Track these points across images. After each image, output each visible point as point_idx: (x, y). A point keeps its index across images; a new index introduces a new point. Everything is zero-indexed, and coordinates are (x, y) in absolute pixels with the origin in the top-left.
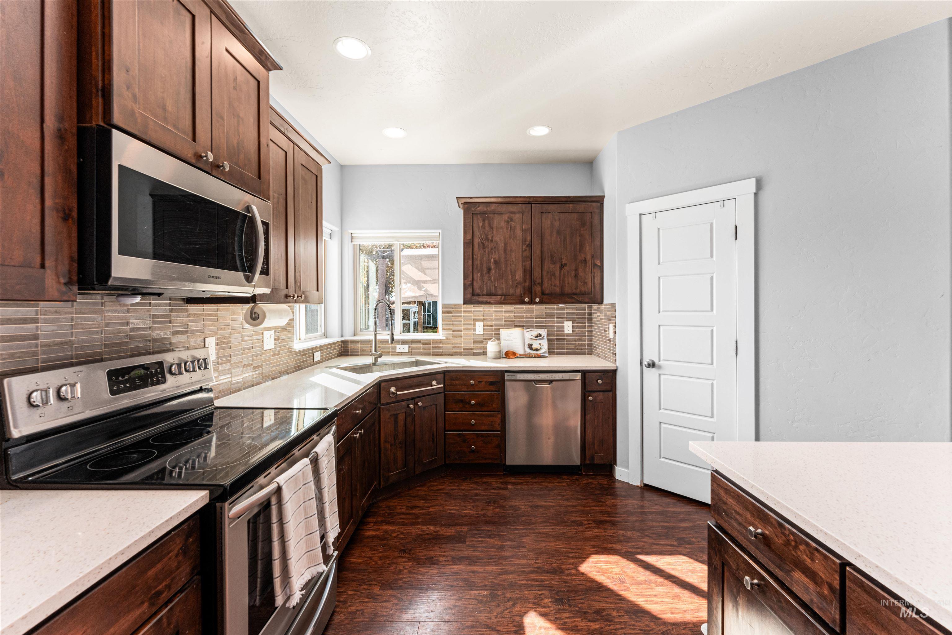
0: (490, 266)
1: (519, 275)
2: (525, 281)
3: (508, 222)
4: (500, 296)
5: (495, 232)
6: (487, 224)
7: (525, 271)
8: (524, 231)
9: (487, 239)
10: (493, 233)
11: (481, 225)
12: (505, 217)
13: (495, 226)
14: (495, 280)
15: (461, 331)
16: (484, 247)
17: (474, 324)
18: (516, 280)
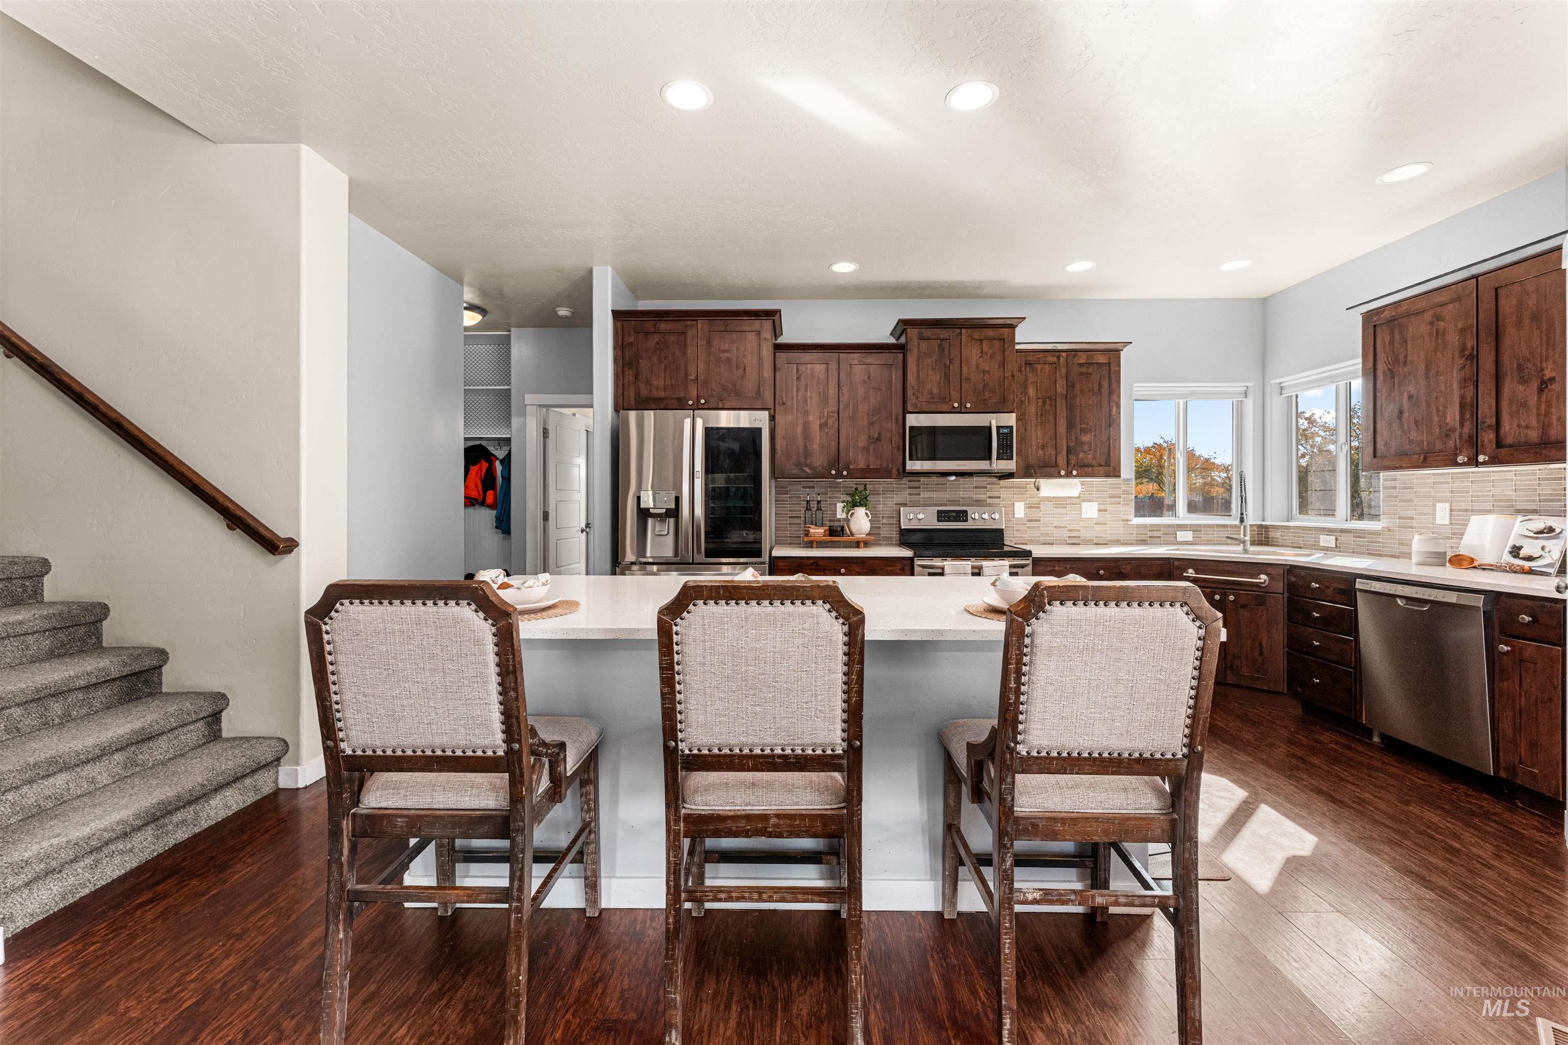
0: (1401, 406)
1: (1453, 415)
2: (1462, 424)
3: (1432, 323)
4: (1417, 456)
5: (1409, 347)
6: (1397, 337)
7: (1462, 406)
8: (1463, 331)
9: (1397, 361)
10: (1406, 349)
11: (1387, 340)
12: (1428, 316)
13: (1409, 335)
14: (1410, 429)
15: (1412, 518)
16: (1393, 377)
17: (1434, 506)
18: (1447, 424)
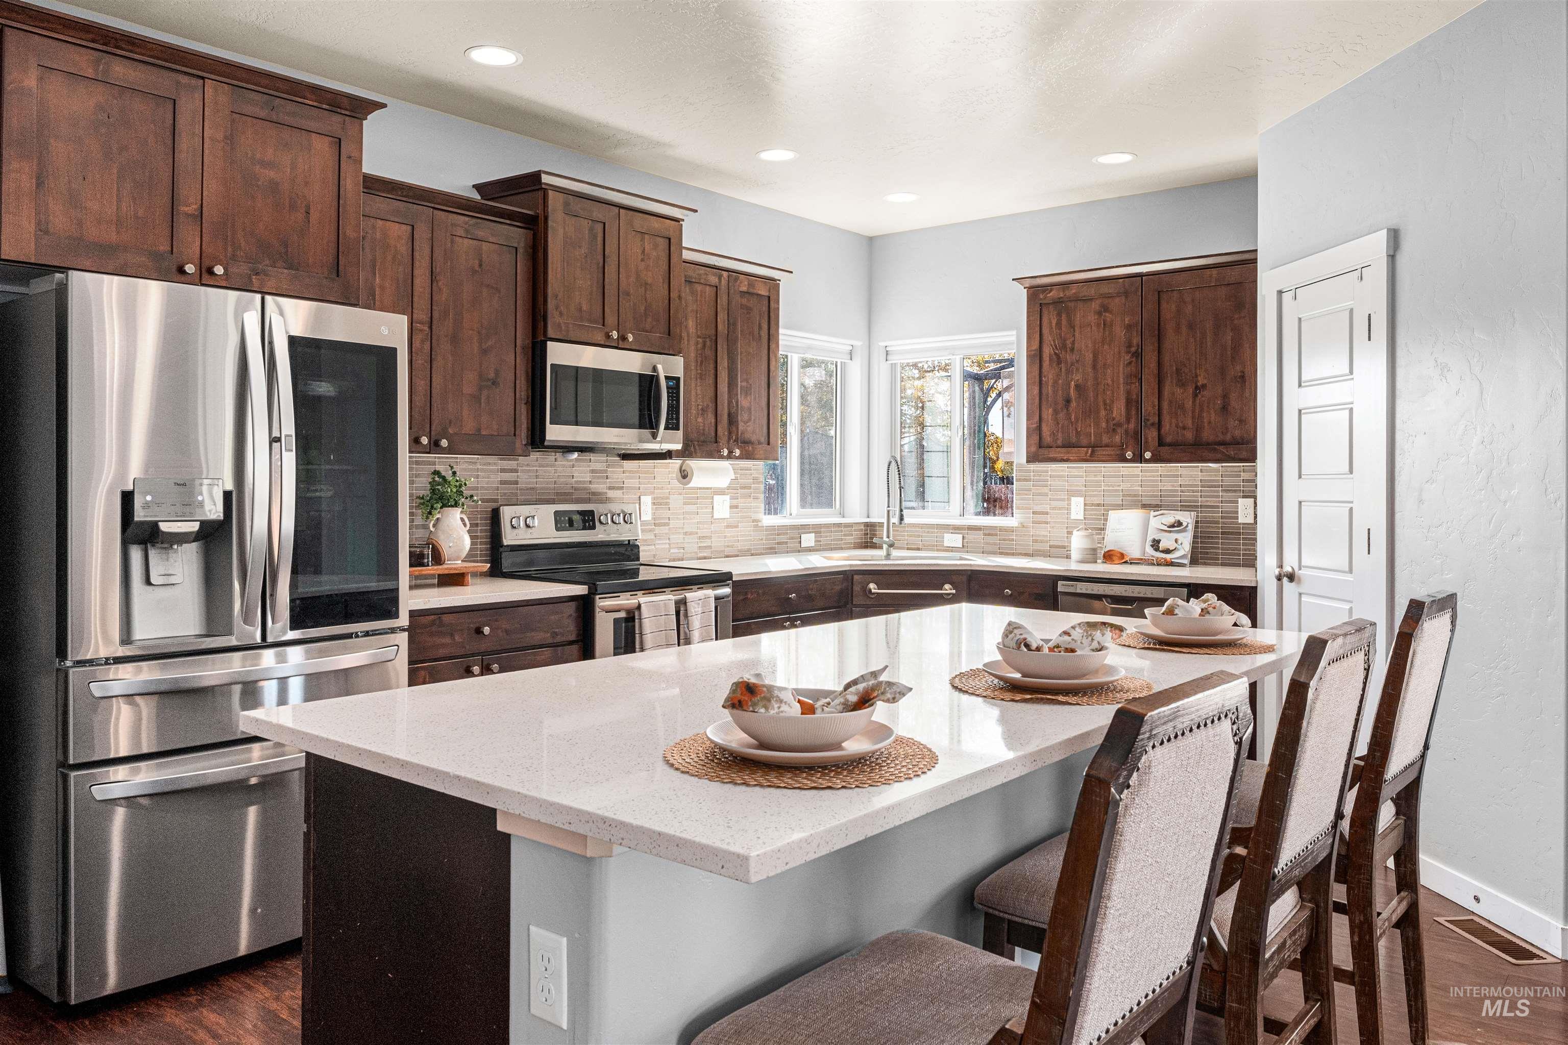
0: (1068, 394)
1: (1119, 410)
2: (1128, 420)
3: (1099, 313)
4: (1085, 449)
5: (1077, 334)
6: (1064, 322)
7: (1128, 402)
8: (1129, 327)
9: (1064, 347)
10: (1074, 336)
11: (1054, 322)
12: (1095, 305)
13: (1077, 323)
14: (1077, 419)
15: (1047, 513)
16: (1059, 362)
17: (1069, 500)
18: (1114, 419)
